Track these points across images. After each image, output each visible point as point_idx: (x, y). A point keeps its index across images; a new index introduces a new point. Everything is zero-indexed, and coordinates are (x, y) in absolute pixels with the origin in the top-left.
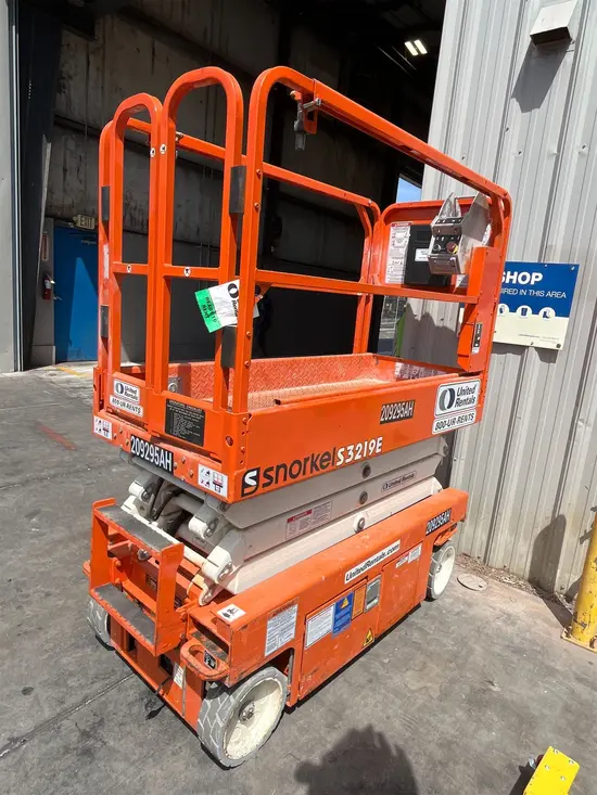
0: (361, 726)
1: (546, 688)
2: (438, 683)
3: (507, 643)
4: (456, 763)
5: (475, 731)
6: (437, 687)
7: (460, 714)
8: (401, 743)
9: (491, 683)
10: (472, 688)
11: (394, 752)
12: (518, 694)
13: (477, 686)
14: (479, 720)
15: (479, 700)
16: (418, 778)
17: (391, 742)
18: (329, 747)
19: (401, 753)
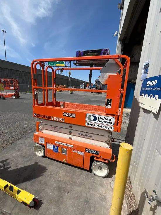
0: (47, 168)
1: (72, 211)
2: (63, 179)
3: (89, 198)
4: (41, 185)
5: (50, 189)
6: (62, 179)
7: (55, 185)
8: (44, 175)
9: (68, 193)
10: (64, 188)
11: (42, 174)
12: (67, 200)
13: (66, 189)
14: (54, 190)
15: (60, 189)
16: (37, 179)
17: (44, 173)
18: (42, 165)
19: (42, 175)
